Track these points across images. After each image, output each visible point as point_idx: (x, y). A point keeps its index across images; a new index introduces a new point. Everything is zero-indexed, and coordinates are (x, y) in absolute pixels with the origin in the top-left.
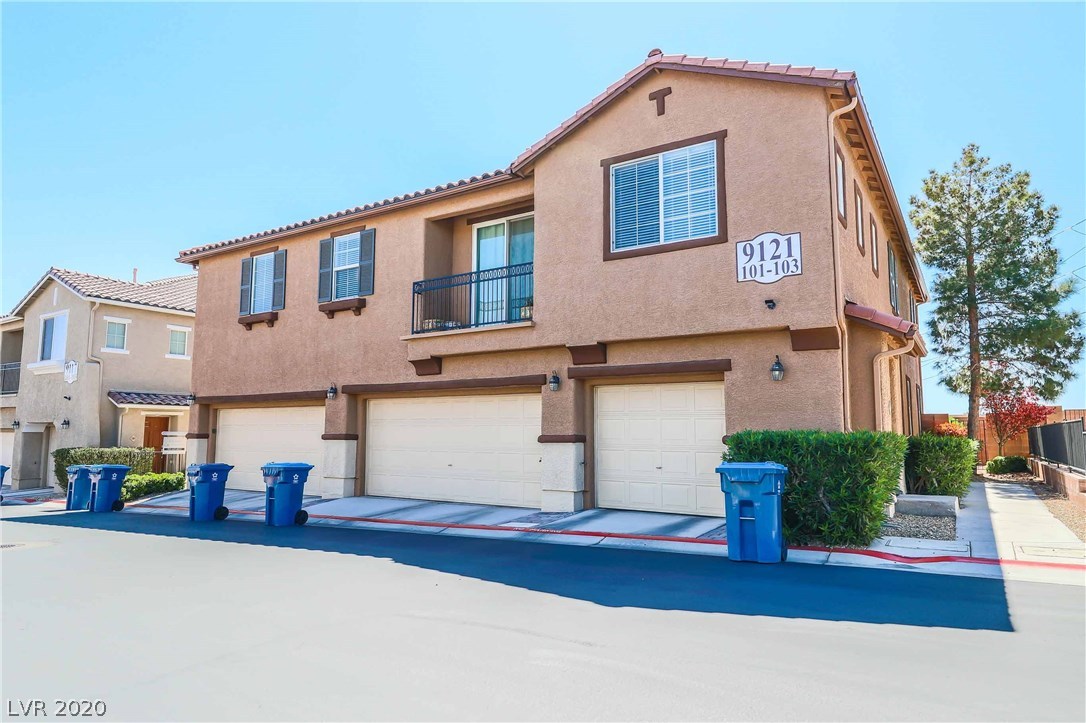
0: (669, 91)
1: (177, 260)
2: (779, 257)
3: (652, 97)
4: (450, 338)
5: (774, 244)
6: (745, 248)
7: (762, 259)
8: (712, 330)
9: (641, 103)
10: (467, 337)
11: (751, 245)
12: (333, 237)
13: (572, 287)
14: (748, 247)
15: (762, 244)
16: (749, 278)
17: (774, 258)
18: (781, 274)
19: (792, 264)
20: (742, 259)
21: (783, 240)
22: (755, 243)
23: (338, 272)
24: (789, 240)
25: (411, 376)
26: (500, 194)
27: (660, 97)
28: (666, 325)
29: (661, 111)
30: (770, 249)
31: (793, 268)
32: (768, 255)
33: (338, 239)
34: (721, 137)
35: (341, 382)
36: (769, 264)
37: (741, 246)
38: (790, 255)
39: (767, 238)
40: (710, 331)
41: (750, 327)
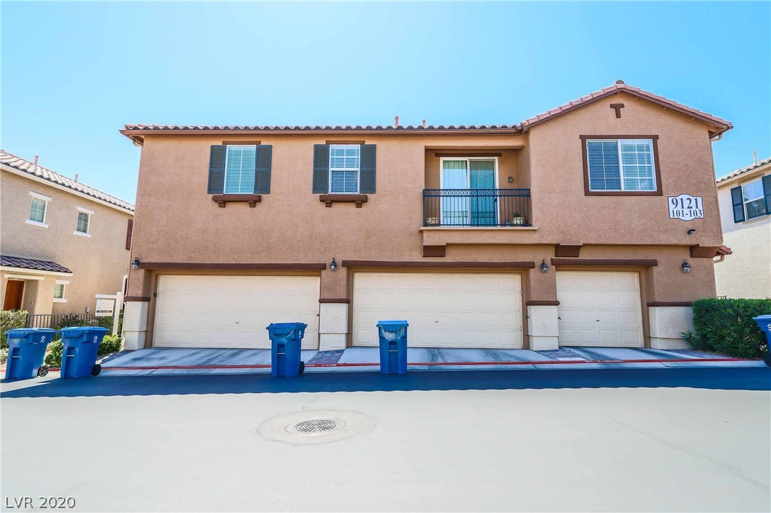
0: (622, 106)
1: (122, 132)
2: (691, 208)
3: (612, 106)
4: (464, 232)
5: (688, 201)
6: (673, 200)
7: (683, 207)
8: (656, 243)
9: (605, 109)
10: (480, 233)
11: (676, 200)
12: (328, 143)
13: (563, 209)
14: (674, 200)
15: (682, 199)
16: (676, 216)
17: (688, 208)
18: (693, 217)
19: (698, 212)
20: (672, 207)
21: (693, 199)
22: (679, 198)
23: (333, 171)
24: (696, 199)
25: (418, 257)
26: (493, 141)
27: (617, 108)
28: (628, 237)
29: (618, 116)
30: (686, 203)
31: (699, 214)
32: (686, 206)
33: (332, 147)
34: (655, 138)
35: (340, 259)
36: (686, 211)
37: (670, 199)
38: (697, 208)
39: (685, 197)
40: (655, 243)
41: (678, 243)
